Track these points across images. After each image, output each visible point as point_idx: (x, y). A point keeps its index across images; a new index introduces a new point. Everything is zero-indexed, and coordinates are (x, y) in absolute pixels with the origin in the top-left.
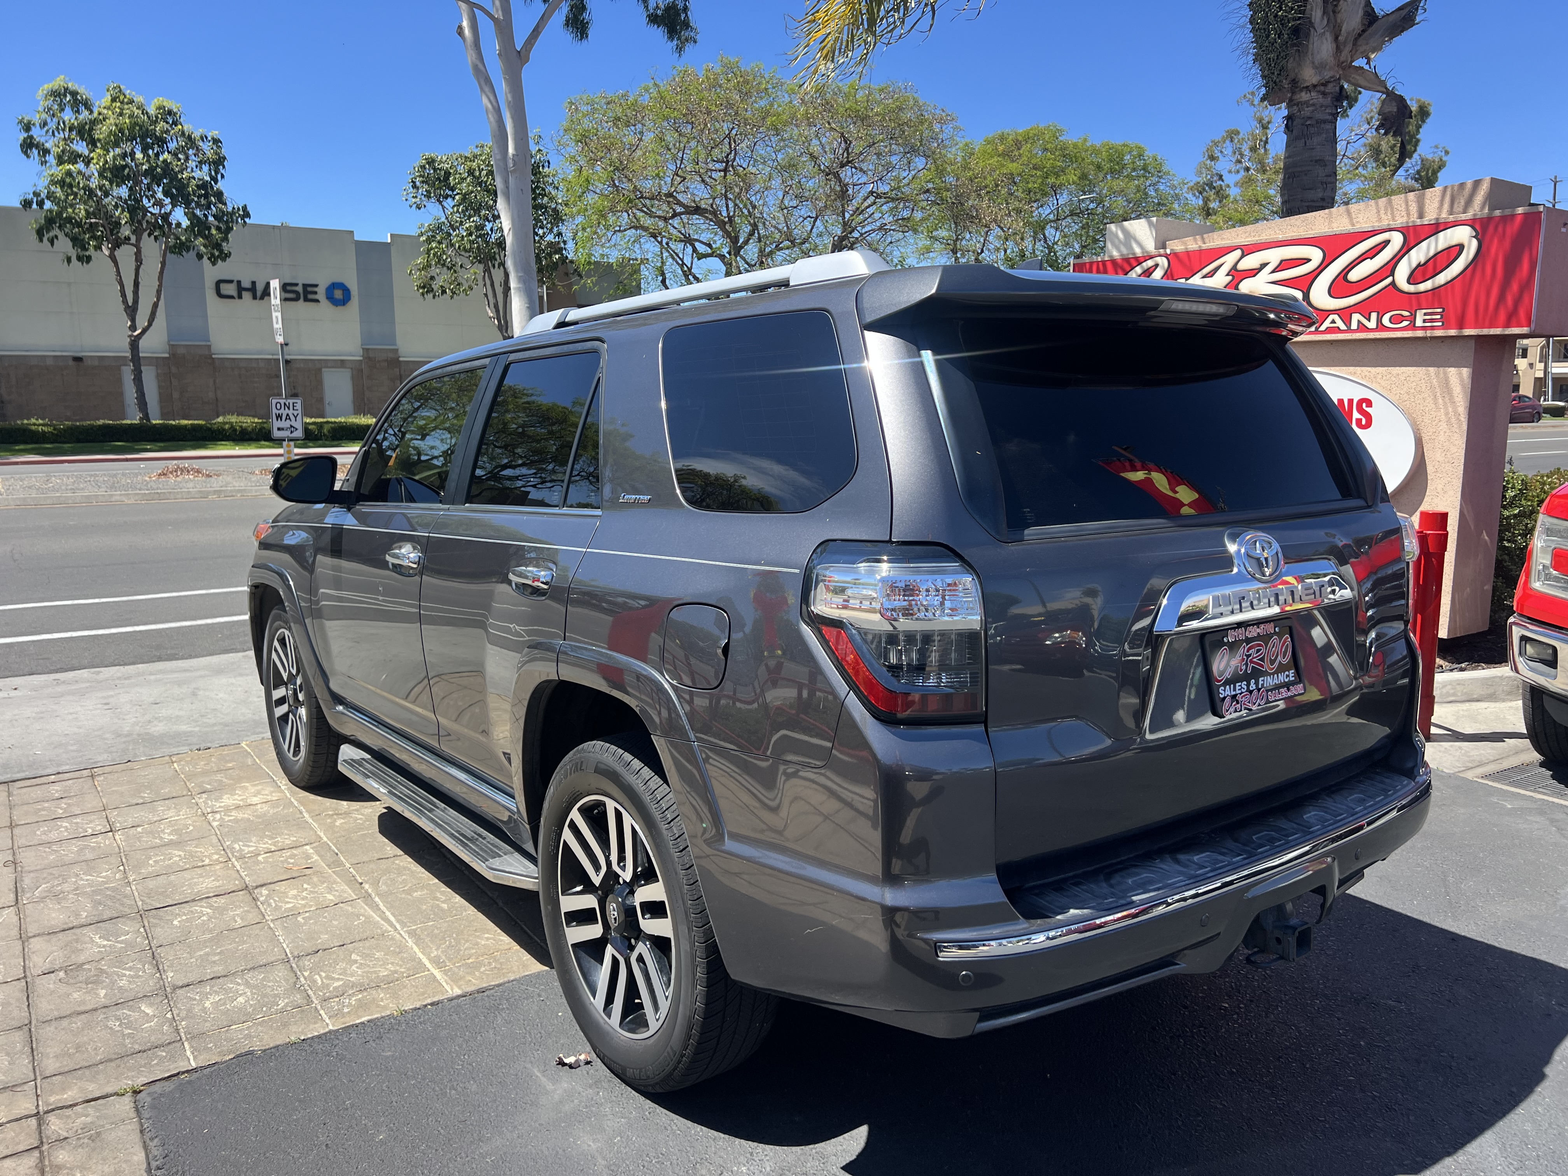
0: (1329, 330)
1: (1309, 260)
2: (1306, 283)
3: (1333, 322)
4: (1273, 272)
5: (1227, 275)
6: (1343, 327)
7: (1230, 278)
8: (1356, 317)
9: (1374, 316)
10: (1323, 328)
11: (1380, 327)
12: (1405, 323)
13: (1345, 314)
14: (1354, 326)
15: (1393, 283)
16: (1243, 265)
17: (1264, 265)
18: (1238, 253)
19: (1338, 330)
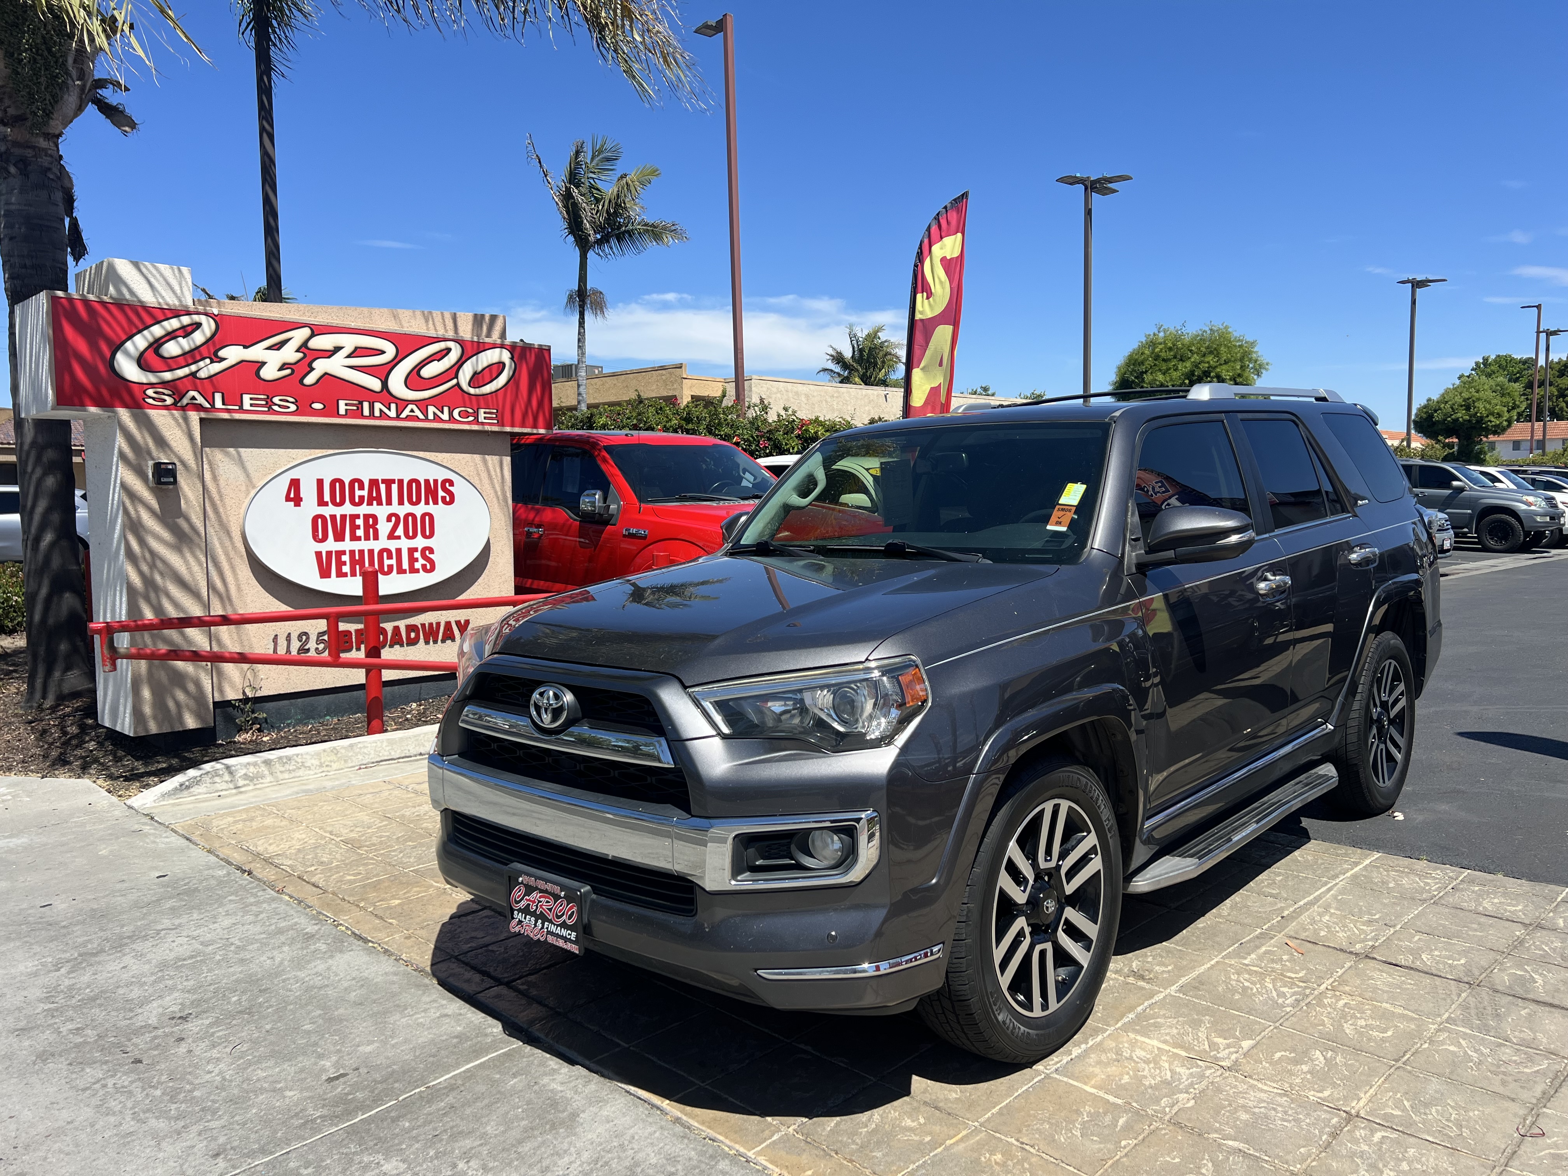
0: (408, 418)
1: (383, 352)
2: (383, 372)
3: (412, 411)
4: (349, 356)
5: (297, 351)
6: (421, 416)
7: (300, 355)
8: (431, 409)
9: (446, 409)
10: (403, 415)
11: (452, 419)
12: (471, 419)
13: (423, 405)
14: (431, 416)
15: (458, 384)
16: (314, 344)
17: (338, 349)
18: (306, 332)
19: (417, 419)
